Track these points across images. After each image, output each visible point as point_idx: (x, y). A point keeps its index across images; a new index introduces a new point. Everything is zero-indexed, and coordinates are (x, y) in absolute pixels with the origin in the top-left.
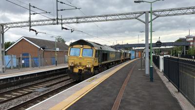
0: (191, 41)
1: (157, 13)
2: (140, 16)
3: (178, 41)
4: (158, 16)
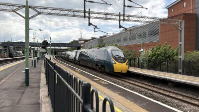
0: (82, 43)
4: (39, 13)
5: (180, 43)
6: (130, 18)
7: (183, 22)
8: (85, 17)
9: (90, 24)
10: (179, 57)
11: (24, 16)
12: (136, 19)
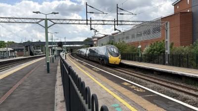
0: (95, 41)
1: (54, 21)
2: (40, 21)
3: (86, 40)
4: (55, 23)
5: (166, 40)
6: (123, 23)
7: (169, 23)
8: (87, 24)
9: (91, 29)
10: (166, 51)
11: (44, 26)
12: (128, 23)
